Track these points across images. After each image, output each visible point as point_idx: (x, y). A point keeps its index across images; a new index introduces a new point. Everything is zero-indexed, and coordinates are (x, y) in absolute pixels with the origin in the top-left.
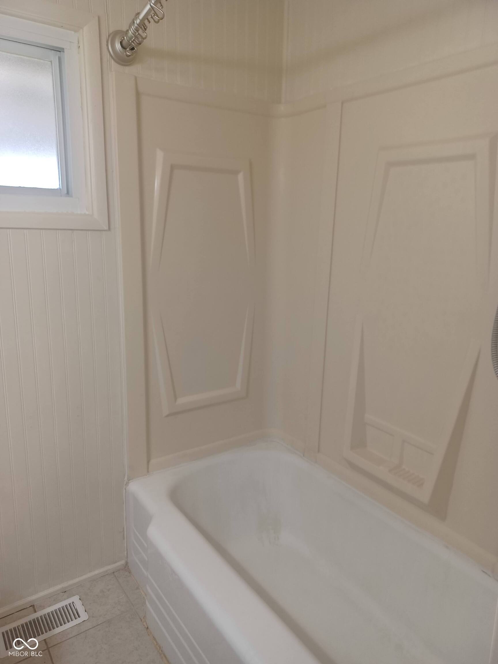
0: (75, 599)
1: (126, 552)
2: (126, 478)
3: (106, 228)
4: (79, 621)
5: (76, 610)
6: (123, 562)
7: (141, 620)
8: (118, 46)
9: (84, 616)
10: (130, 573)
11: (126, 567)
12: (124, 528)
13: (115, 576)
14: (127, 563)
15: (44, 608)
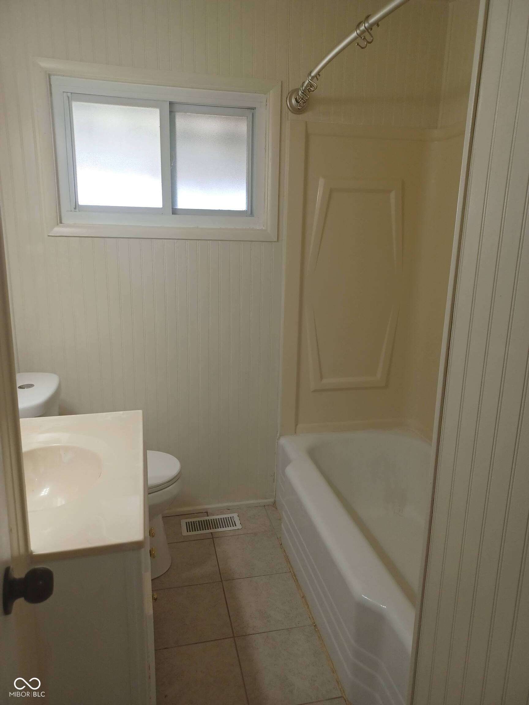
0: (235, 515)
1: (275, 493)
2: (278, 434)
3: (276, 240)
4: (235, 528)
5: (235, 522)
6: (272, 500)
7: (278, 539)
8: (294, 101)
9: (239, 526)
10: (276, 509)
11: (274, 504)
12: (274, 473)
13: (265, 509)
14: (275, 502)
15: (213, 516)
